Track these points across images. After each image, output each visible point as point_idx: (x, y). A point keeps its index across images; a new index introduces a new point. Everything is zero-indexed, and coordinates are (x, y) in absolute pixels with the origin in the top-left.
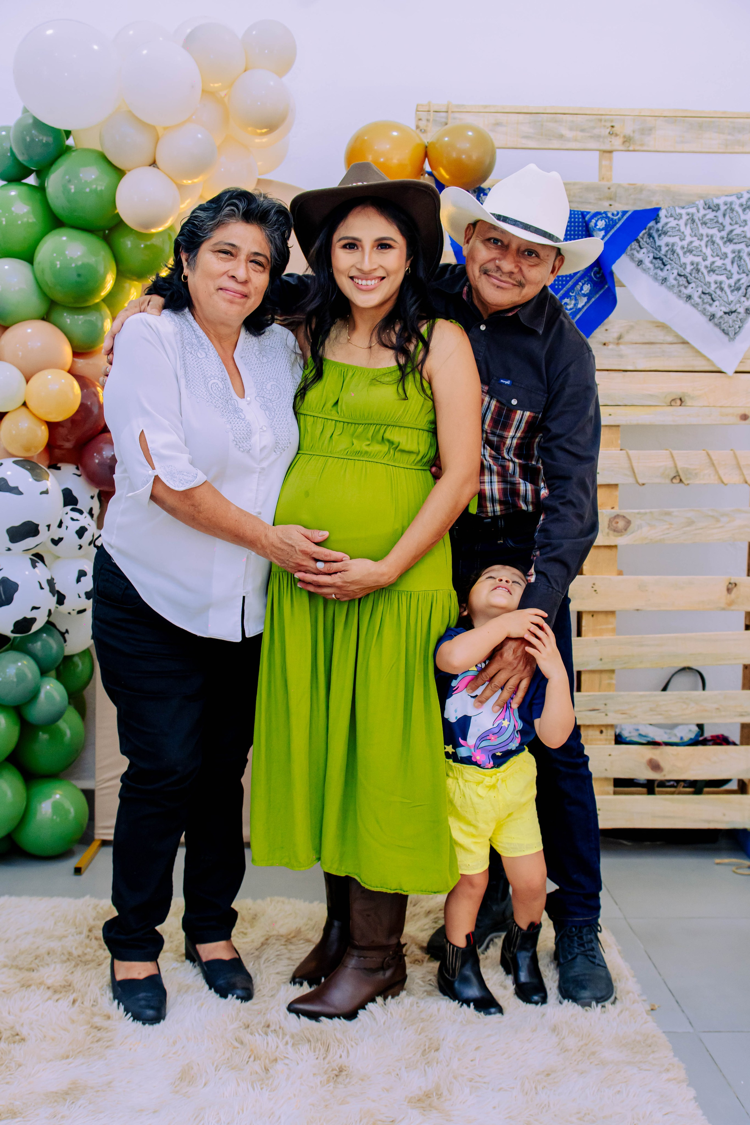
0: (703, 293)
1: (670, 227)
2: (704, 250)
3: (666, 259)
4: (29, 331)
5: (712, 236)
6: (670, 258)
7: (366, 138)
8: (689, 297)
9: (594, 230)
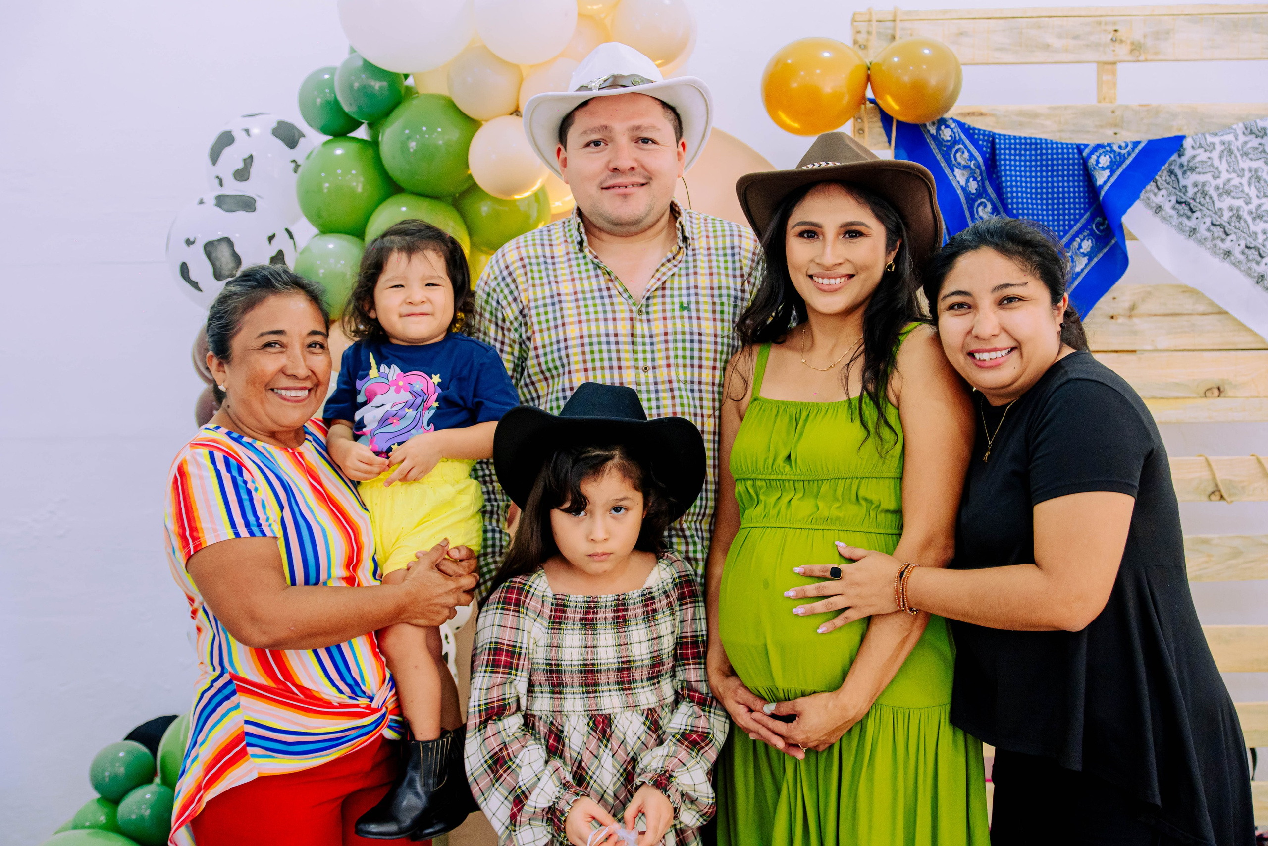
0: (1247, 247)
1: (1198, 162)
2: (1246, 189)
3: (1194, 203)
5: (1256, 171)
6: (1200, 203)
7: (789, 62)
8: (1228, 253)
9: (1095, 168)
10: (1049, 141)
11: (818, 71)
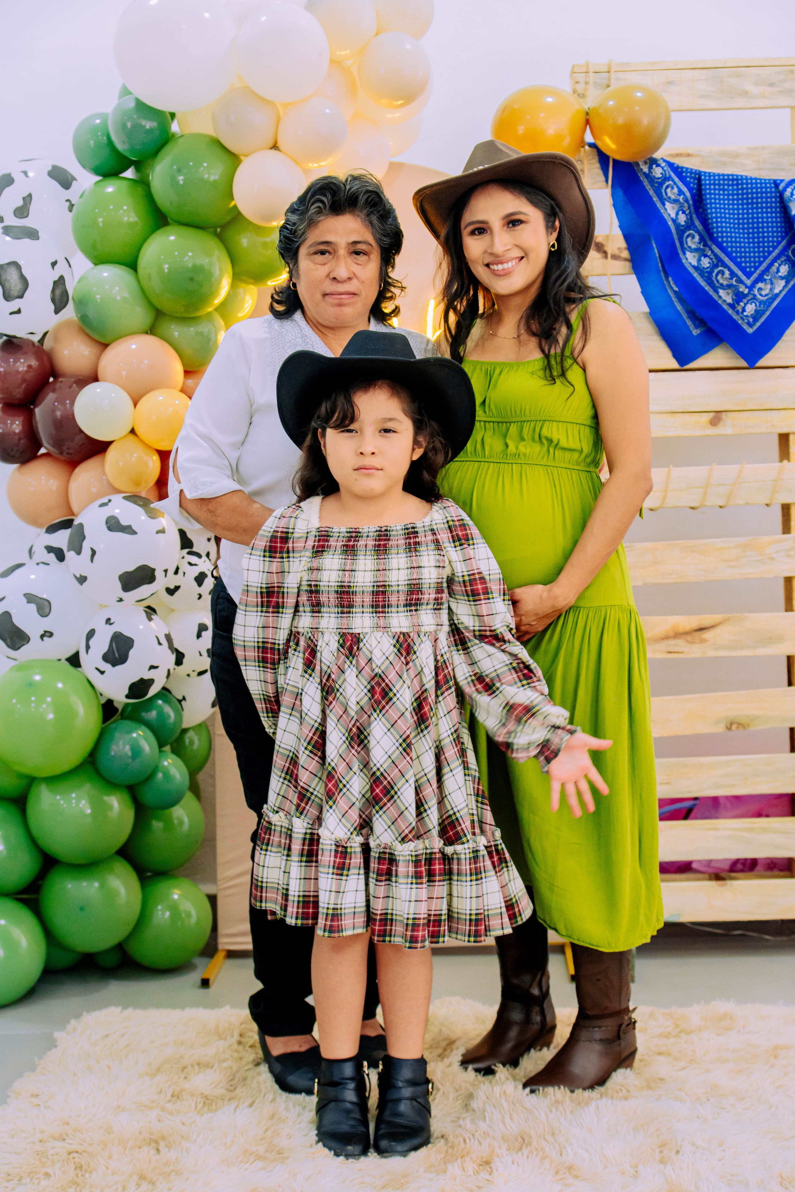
4: (134, 347)
7: (515, 107)
10: (749, 177)
11: (542, 115)
